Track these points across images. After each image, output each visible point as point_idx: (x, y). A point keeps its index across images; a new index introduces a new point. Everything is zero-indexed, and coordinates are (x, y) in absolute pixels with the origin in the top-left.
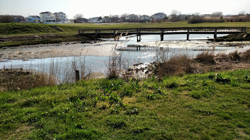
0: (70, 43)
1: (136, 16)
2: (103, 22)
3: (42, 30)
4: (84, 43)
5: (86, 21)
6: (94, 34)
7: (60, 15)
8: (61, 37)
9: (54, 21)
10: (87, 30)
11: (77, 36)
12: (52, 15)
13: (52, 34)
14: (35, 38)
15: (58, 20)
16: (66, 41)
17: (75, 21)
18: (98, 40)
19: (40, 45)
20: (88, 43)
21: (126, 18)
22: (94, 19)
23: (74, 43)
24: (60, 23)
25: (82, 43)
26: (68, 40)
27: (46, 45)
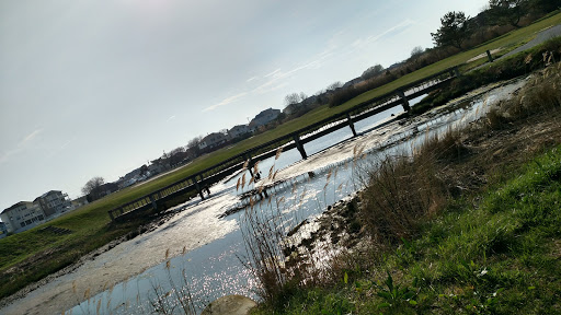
0: (101, 250)
1: (219, 135)
2: (153, 175)
3: (20, 251)
4: (134, 236)
5: (112, 187)
6: (149, 206)
7: (50, 198)
8: (72, 247)
9: (41, 218)
10: (128, 204)
11: (109, 228)
12: (30, 207)
13: (47, 250)
14: (9, 275)
15: (48, 212)
16: (88, 252)
17: (89, 198)
18: (164, 214)
19: (27, 288)
20: (143, 231)
21: (201, 147)
22: (129, 176)
23: (110, 248)
24: (57, 217)
25: (129, 238)
26: (92, 246)
27: (43, 281)
